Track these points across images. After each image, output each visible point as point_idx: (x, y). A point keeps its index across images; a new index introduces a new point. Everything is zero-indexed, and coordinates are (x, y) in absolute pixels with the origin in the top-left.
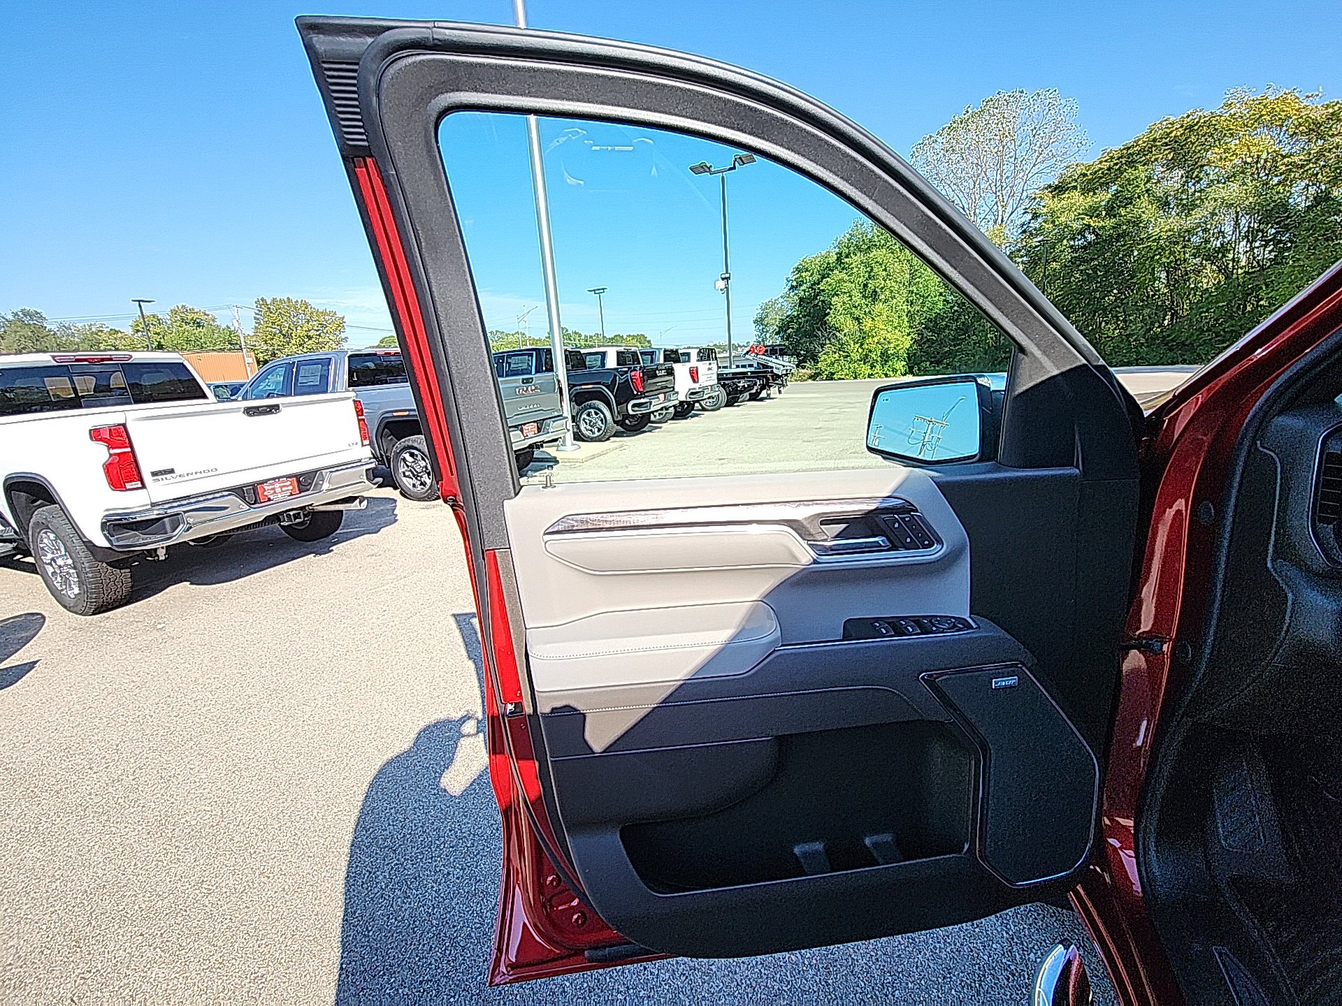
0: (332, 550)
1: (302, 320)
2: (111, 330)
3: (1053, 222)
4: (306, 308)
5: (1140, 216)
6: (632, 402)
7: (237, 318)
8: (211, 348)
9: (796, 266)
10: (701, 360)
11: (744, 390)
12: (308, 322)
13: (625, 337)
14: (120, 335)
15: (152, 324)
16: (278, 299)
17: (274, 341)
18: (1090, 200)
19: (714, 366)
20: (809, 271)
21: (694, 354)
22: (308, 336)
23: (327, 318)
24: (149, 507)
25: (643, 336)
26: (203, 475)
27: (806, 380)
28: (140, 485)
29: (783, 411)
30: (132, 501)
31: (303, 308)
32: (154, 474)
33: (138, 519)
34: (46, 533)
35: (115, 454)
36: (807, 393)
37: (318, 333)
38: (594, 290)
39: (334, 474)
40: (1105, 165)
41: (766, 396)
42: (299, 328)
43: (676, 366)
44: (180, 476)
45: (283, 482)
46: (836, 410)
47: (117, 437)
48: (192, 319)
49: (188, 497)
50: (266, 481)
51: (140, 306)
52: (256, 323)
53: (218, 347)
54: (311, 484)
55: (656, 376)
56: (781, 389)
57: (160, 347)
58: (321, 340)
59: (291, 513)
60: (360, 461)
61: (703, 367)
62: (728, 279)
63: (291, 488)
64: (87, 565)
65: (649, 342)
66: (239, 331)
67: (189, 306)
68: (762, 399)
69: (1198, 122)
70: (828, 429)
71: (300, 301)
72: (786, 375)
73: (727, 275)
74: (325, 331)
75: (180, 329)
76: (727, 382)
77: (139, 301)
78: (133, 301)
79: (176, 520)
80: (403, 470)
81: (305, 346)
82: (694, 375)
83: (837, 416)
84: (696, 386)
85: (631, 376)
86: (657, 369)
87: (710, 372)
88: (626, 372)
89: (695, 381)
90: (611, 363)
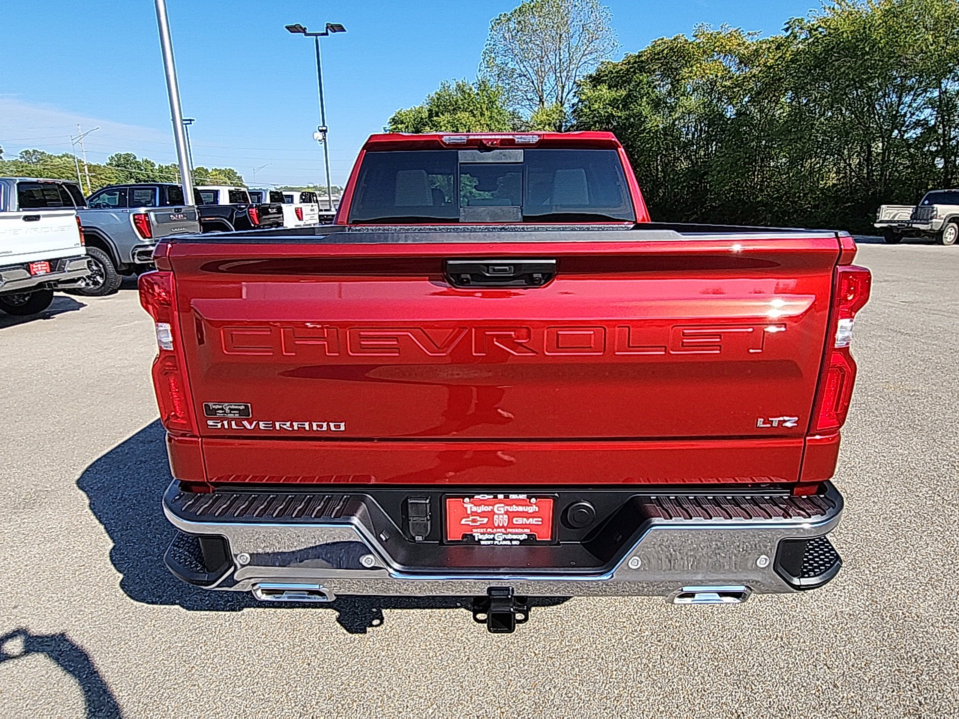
3: (590, 108)
9: (392, 116)
10: (304, 202)
13: (210, 171)
18: (614, 94)
19: (316, 208)
20: (405, 124)
21: (297, 196)
26: (5, 254)
40: (625, 67)
43: (283, 205)
45: (43, 264)
50: (34, 262)
54: (57, 266)
55: (269, 213)
60: (80, 256)
61: (306, 208)
62: (325, 131)
63: (46, 268)
65: (239, 178)
73: (324, 128)
82: (299, 214)
84: (301, 223)
85: (249, 212)
86: (269, 207)
87: (313, 212)
88: (244, 208)
89: (300, 218)
90: (224, 200)
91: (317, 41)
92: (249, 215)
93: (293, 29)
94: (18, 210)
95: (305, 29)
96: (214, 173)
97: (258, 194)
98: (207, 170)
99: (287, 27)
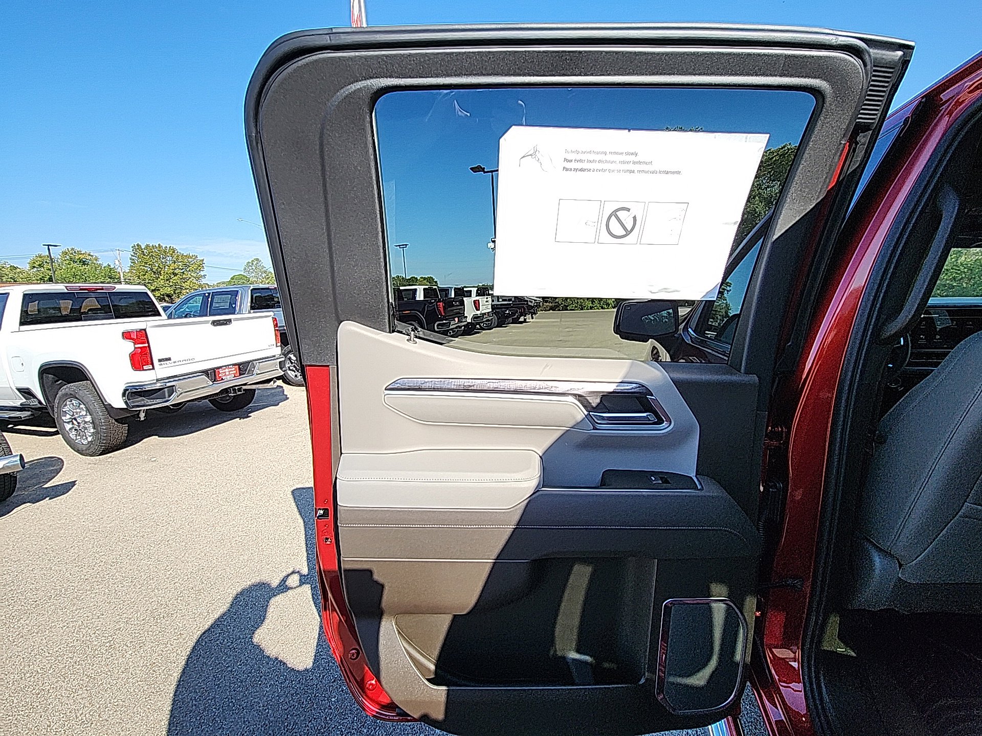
0: (250, 416)
1: (169, 261)
2: (11, 266)
4: (173, 252)
5: (755, 210)
6: (438, 323)
7: (119, 258)
8: (94, 281)
10: (480, 295)
11: (509, 316)
12: (175, 262)
13: (419, 278)
14: (18, 270)
15: (46, 262)
16: (151, 245)
17: (145, 277)
19: (490, 299)
21: (474, 290)
22: (173, 273)
23: (190, 260)
24: (155, 381)
25: (432, 278)
26: (187, 362)
27: (549, 310)
28: (151, 367)
29: (536, 330)
30: (145, 378)
31: (171, 253)
32: (160, 360)
33: (147, 389)
34: (71, 401)
35: (139, 348)
36: (550, 318)
37: (182, 271)
38: (399, 246)
39: (261, 364)
41: (523, 320)
42: (167, 267)
43: (465, 299)
44: (174, 362)
45: (231, 368)
46: (571, 330)
47: (141, 337)
48: (79, 259)
49: (175, 376)
50: (221, 367)
51: (49, 249)
52: (132, 263)
53: (99, 281)
54: (246, 370)
55: (453, 306)
56: (534, 315)
57: (51, 280)
58: (184, 276)
59: (236, 388)
60: (274, 356)
61: (482, 300)
63: (235, 372)
64: (103, 421)
65: (436, 282)
66: (119, 269)
67: (77, 249)
68: (521, 323)
69: (787, 152)
70: (566, 341)
71: (168, 247)
72: (536, 306)
74: (188, 270)
75: (69, 266)
76: (497, 310)
77: (48, 245)
78: (44, 245)
79: (172, 390)
80: (289, 365)
81: (171, 280)
82: (477, 305)
83: (571, 333)
84: (478, 312)
85: (437, 305)
86: (454, 301)
87: (487, 303)
88: (433, 302)
89: (478, 309)
90: (420, 296)
91: (492, 176)
92: (437, 307)
93: (475, 169)
94: (249, 313)
95: (484, 168)
96: (421, 280)
97: (446, 291)
98: (417, 278)
99: (471, 169)
